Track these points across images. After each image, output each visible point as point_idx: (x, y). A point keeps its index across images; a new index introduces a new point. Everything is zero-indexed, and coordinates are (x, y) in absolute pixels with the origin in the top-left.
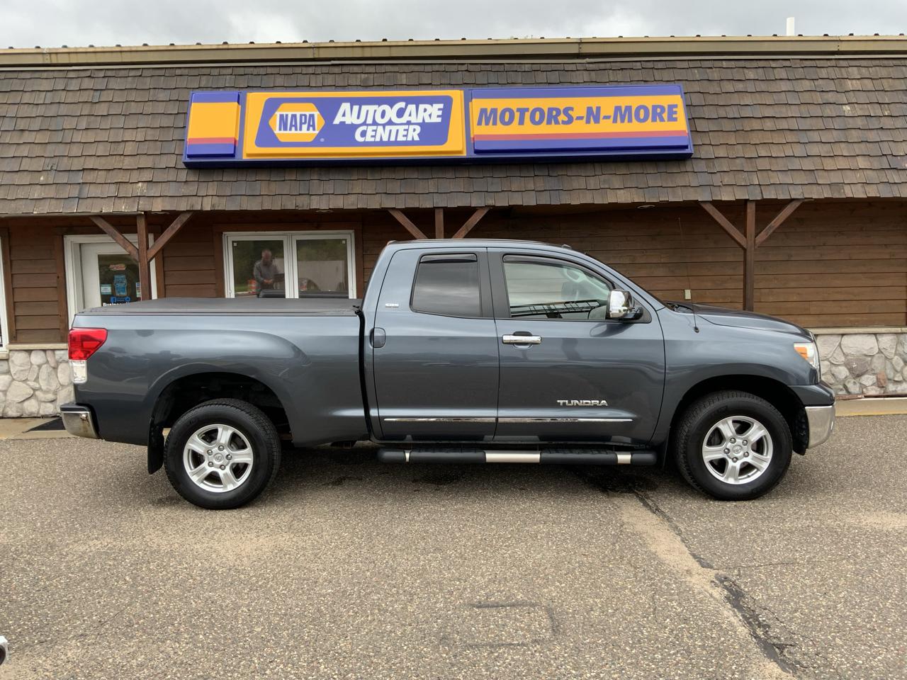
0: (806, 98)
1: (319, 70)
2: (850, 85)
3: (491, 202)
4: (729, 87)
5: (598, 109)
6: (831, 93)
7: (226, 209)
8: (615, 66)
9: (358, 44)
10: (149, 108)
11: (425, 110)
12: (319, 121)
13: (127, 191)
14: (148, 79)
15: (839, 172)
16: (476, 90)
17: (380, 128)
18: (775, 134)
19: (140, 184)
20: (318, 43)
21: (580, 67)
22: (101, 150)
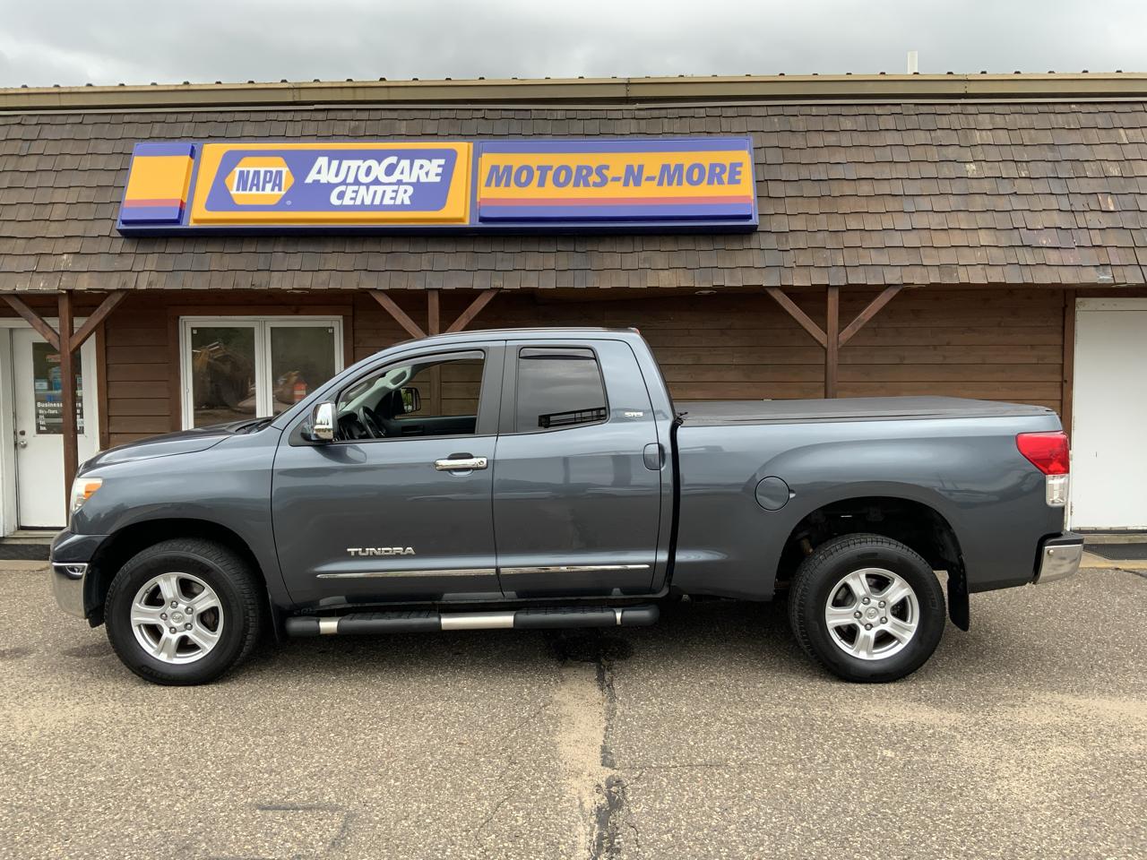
0: (918, 154)
1: (298, 117)
2: (978, 137)
3: (498, 284)
4: (817, 140)
5: (641, 167)
6: (953, 147)
7: (166, 288)
8: (671, 113)
9: (349, 84)
10: (87, 163)
11: (422, 167)
12: (287, 179)
13: (48, 264)
14: (90, 127)
15: (954, 249)
16: (488, 142)
17: (363, 189)
18: (873, 201)
19: (65, 257)
20: (300, 83)
21: (626, 115)
22: (23, 213)
